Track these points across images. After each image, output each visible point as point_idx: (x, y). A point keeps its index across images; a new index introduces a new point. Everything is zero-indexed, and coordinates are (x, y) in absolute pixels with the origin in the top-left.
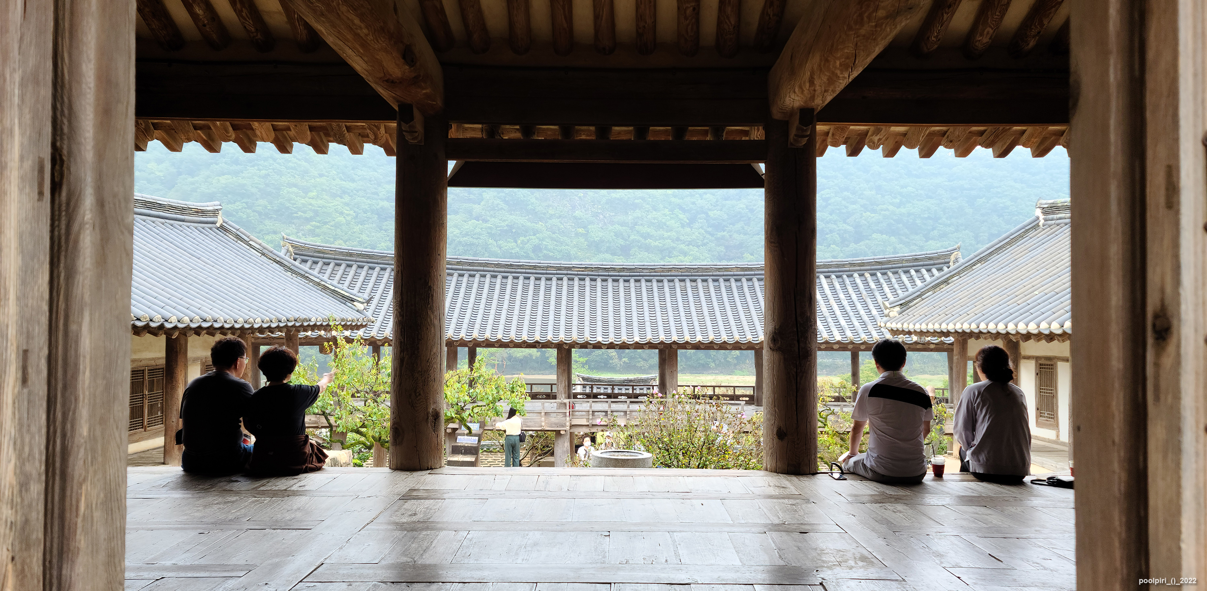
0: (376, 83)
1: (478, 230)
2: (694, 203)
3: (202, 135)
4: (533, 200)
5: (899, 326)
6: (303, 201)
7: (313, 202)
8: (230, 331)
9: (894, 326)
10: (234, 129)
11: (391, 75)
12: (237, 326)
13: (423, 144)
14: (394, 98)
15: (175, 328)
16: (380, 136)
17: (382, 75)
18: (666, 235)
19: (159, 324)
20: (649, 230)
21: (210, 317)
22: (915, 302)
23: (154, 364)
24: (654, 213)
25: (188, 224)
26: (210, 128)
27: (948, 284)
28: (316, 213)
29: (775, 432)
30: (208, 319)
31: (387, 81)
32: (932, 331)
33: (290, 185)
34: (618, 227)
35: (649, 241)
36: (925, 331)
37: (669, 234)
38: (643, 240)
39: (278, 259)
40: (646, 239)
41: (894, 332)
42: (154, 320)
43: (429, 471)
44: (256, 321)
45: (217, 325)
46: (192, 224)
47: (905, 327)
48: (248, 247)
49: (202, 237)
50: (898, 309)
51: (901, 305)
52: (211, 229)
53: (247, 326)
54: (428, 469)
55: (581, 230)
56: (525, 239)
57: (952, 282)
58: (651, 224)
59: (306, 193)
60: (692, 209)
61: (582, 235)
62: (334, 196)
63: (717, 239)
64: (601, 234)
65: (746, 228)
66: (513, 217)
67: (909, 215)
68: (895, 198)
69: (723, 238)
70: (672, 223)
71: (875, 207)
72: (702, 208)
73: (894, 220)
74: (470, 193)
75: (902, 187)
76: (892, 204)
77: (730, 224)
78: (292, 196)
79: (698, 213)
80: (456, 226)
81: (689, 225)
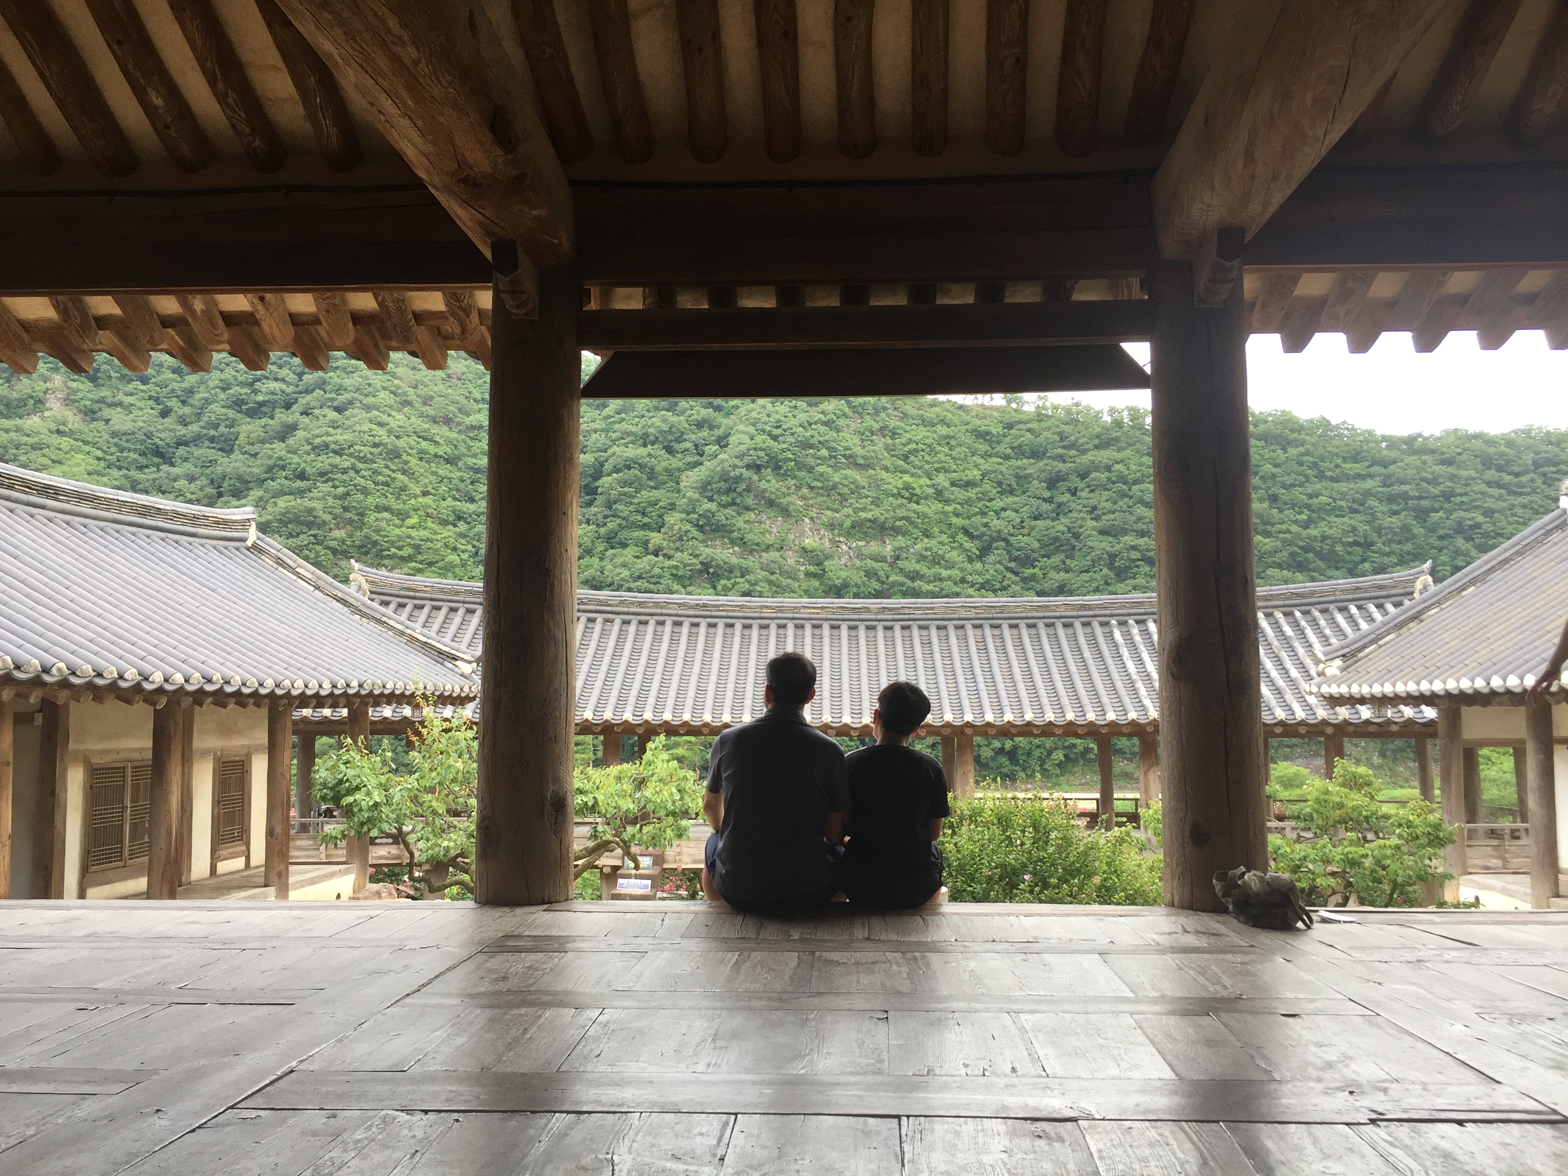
0: (447, 189)
1: (656, 571)
2: (986, 525)
3: (177, 338)
4: (740, 524)
5: (1344, 690)
6: (398, 531)
7: (414, 533)
8: (252, 701)
9: (1334, 690)
10: (227, 325)
11: (471, 167)
12: (263, 691)
13: (536, 318)
14: (482, 226)
15: (160, 690)
16: (470, 327)
17: (455, 166)
18: (945, 573)
19: (133, 683)
20: (918, 567)
21: (219, 675)
22: (1367, 651)
23: (139, 758)
24: (926, 540)
25: (203, 541)
26: (188, 324)
27: (1422, 621)
28: (417, 548)
29: (1187, 834)
30: (214, 678)
31: (465, 181)
32: (1404, 695)
33: (379, 509)
34: (870, 563)
35: (917, 584)
36: (1391, 695)
37: (949, 572)
38: (909, 583)
39: (340, 595)
40: (913, 579)
41: (1334, 701)
42: (126, 676)
43: (545, 906)
44: (295, 685)
45: (229, 689)
46: (209, 541)
47: (1355, 690)
48: (295, 577)
49: (223, 560)
50: (1338, 662)
51: (1344, 656)
52: (237, 549)
53: (279, 692)
54: (543, 903)
56: (729, 584)
57: (1429, 617)
58: (922, 558)
59: (403, 520)
60: (983, 534)
61: (815, 575)
62: (444, 523)
63: (1024, 580)
64: (844, 574)
65: (1068, 562)
66: (708, 551)
67: (1324, 538)
68: (1300, 513)
69: (1033, 577)
70: (954, 556)
71: (1269, 528)
72: (999, 532)
73: (1301, 548)
74: (644, 514)
75: (1311, 497)
76: (1296, 522)
77: (1044, 556)
78: (383, 524)
79: (993, 540)
80: (624, 565)
81: (980, 558)
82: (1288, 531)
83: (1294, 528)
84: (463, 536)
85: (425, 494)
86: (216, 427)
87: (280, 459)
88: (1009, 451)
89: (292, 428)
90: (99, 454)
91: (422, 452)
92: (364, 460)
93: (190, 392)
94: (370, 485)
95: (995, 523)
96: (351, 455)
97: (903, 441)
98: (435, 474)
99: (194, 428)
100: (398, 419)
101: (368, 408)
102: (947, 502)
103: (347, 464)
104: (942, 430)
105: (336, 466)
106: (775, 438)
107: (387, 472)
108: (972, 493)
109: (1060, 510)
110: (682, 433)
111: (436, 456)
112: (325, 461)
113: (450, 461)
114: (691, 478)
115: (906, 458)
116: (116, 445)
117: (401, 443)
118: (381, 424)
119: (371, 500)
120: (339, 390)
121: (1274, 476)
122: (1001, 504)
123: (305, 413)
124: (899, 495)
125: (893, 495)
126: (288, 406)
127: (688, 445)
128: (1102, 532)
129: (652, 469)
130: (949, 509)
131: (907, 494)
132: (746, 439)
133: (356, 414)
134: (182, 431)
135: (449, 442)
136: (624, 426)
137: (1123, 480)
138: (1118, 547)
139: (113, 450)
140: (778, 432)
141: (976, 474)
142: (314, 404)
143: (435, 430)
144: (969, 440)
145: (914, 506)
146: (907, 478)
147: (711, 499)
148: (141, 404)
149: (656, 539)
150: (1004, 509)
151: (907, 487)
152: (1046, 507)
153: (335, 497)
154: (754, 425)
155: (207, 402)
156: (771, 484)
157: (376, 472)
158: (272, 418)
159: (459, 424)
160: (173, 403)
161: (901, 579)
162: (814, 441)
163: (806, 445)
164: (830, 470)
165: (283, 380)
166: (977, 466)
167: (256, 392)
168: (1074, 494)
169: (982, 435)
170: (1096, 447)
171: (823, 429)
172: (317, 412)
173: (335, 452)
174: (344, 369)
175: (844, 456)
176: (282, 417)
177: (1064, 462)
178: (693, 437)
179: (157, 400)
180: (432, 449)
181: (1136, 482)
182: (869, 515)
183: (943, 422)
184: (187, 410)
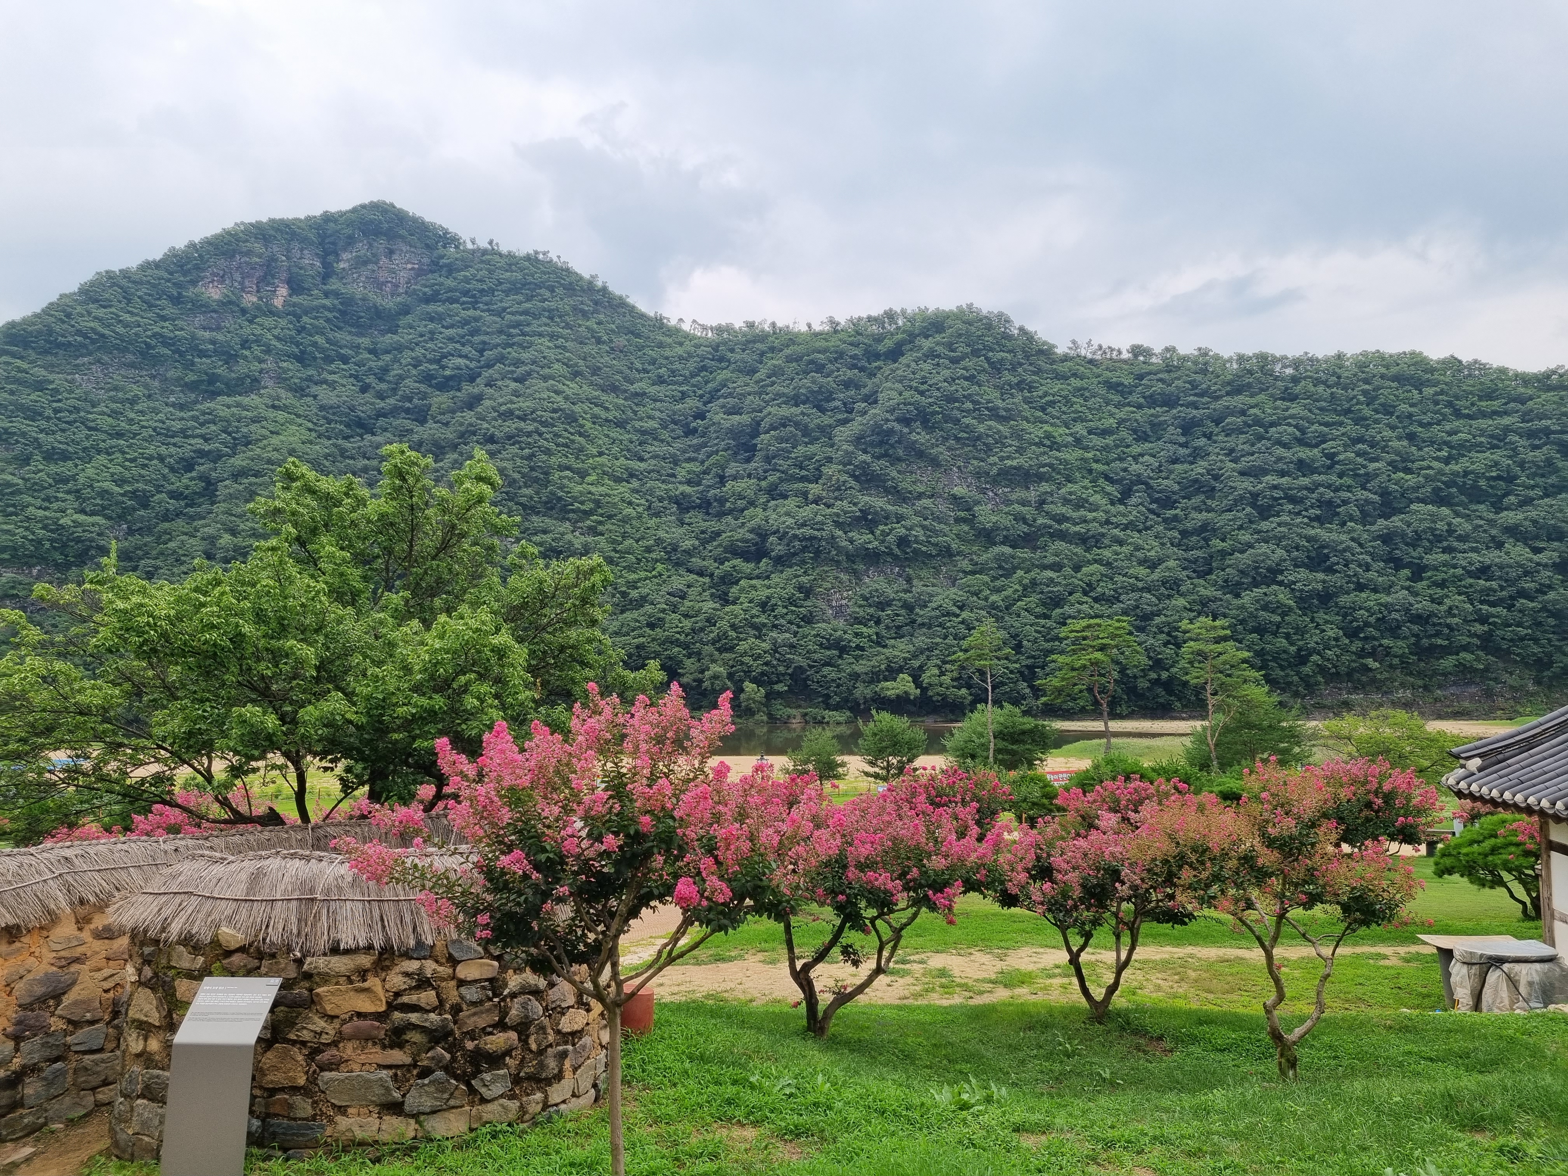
1: (819, 518)
2: (1125, 470)
4: (894, 474)
6: (579, 488)
7: (593, 489)
18: (1090, 516)
20: (1064, 510)
24: (1069, 485)
28: (598, 504)
33: (563, 468)
34: (1018, 507)
35: (1065, 526)
37: (1094, 514)
40: (1059, 522)
55: (962, 514)
56: (886, 528)
58: (1066, 501)
59: (583, 478)
60: (1123, 479)
61: (964, 520)
62: (618, 480)
63: (1165, 520)
64: (994, 519)
65: (1209, 502)
66: (867, 498)
67: (1466, 473)
68: (1440, 450)
69: (1175, 518)
70: (1097, 498)
71: (1410, 465)
72: (1138, 476)
73: (1443, 483)
74: (801, 468)
75: (1450, 433)
76: (1437, 459)
77: (1184, 498)
78: (565, 481)
79: (1133, 483)
80: (788, 514)
81: (1121, 501)
82: (1430, 468)
83: (1435, 464)
84: (637, 491)
85: (601, 454)
86: (410, 400)
87: (471, 425)
88: (1142, 400)
89: (478, 399)
90: (310, 425)
91: (595, 416)
92: (544, 424)
93: (385, 370)
94: (552, 446)
95: (1134, 467)
96: (534, 420)
97: (1040, 393)
98: (607, 436)
99: (392, 401)
100: (572, 388)
101: (545, 378)
102: (1086, 449)
103: (530, 428)
104: (1076, 383)
105: (521, 430)
106: (922, 393)
107: (566, 434)
108: (1109, 441)
109: (1197, 454)
110: (831, 393)
111: (607, 420)
112: (511, 426)
113: (621, 424)
114: (842, 434)
115: (1043, 409)
116: (324, 418)
117: (577, 408)
118: (558, 393)
119: (554, 460)
120: (518, 363)
121: (1410, 416)
122: (1139, 450)
123: (488, 385)
124: (1040, 444)
125: (1036, 444)
126: (472, 379)
127: (837, 403)
128: (1242, 473)
129: (806, 426)
130: (1090, 455)
131: (1048, 443)
132: (894, 394)
133: (536, 383)
134: (381, 404)
135: (617, 407)
136: (777, 388)
137: (1258, 422)
138: (1260, 486)
139: (322, 422)
140: (925, 387)
141: (1111, 422)
142: (496, 376)
143: (604, 397)
144: (1103, 391)
145: (1055, 453)
146: (1046, 427)
147: (865, 452)
148: (344, 381)
149: (815, 489)
150: (1142, 455)
151: (1048, 436)
152: (1182, 451)
153: (522, 458)
154: (901, 382)
155: (401, 378)
156: (920, 437)
157: (557, 435)
158: (459, 390)
159: (625, 391)
160: (371, 380)
161: (1049, 522)
162: (957, 395)
163: (951, 399)
164: (974, 422)
165: (466, 357)
166: (1112, 415)
167: (443, 368)
168: (1209, 439)
169: (1112, 386)
170: (1228, 394)
171: (966, 384)
172: (499, 383)
173: (519, 418)
174: (520, 345)
175: (987, 408)
176: (468, 389)
177: (1197, 408)
178: (842, 396)
179: (356, 377)
180: (603, 414)
181: (1272, 424)
182: (1014, 463)
183: (1075, 375)
184: (384, 386)
